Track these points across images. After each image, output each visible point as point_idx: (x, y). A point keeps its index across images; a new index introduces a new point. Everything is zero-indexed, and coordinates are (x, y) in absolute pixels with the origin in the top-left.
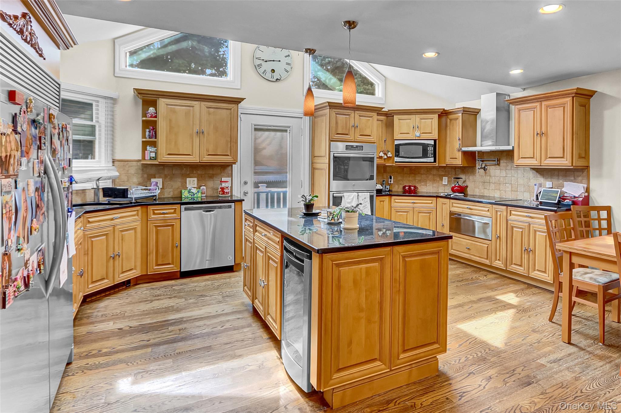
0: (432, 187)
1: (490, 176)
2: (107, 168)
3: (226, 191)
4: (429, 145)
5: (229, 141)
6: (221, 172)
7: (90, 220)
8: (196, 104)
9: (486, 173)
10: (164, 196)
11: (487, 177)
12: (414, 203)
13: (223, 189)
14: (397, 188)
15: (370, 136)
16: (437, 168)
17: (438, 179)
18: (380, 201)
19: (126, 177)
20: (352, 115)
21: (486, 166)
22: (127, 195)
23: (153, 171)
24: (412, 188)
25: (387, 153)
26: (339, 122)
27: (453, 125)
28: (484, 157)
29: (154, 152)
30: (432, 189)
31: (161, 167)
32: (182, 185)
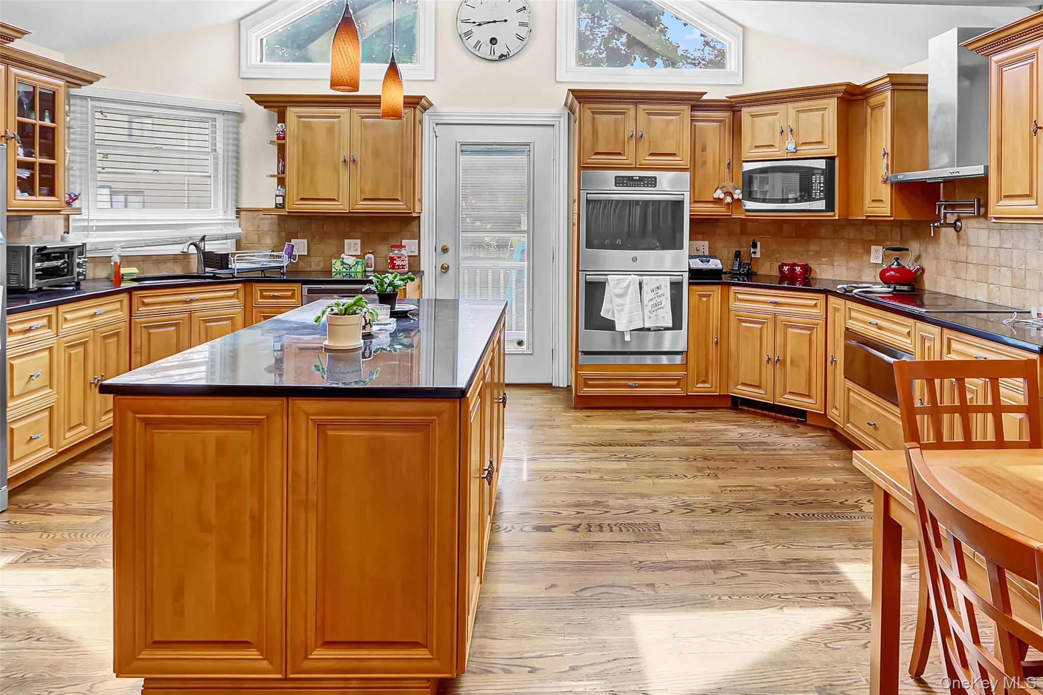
0: (845, 270)
1: (968, 246)
2: (223, 222)
3: (397, 262)
4: (816, 172)
5: (400, 174)
6: (401, 230)
7: (146, 300)
8: (343, 111)
9: (959, 237)
10: (310, 268)
11: (961, 247)
12: (776, 303)
13: (392, 259)
14: (769, 269)
15: (674, 155)
16: (857, 225)
17: (860, 251)
18: (701, 296)
19: (257, 236)
20: (632, 112)
21: (959, 220)
22: (228, 265)
23: (293, 226)
24: (798, 269)
25: (732, 191)
26: (600, 129)
27: (876, 121)
28: (955, 199)
29: (281, 196)
30: (846, 274)
31: (306, 221)
32: (337, 250)
